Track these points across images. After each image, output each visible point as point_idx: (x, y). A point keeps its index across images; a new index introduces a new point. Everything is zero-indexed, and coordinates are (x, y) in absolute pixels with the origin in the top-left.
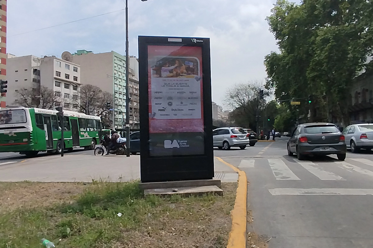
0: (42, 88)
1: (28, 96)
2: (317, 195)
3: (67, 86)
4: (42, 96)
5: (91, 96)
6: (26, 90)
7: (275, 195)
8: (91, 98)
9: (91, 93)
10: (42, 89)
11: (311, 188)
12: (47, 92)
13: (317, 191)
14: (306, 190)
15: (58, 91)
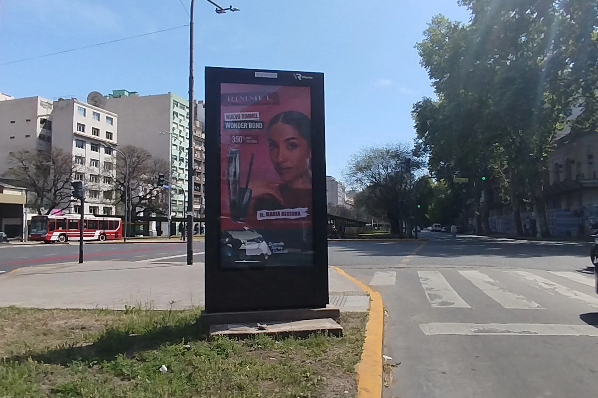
0: (53, 149)
1: (31, 163)
2: (499, 335)
3: (95, 148)
4: (54, 163)
5: (133, 164)
6: (28, 152)
7: (430, 334)
8: (133, 167)
9: (134, 159)
10: (54, 152)
11: (488, 323)
12: (62, 157)
13: (500, 328)
14: (482, 327)
15: (80, 155)
